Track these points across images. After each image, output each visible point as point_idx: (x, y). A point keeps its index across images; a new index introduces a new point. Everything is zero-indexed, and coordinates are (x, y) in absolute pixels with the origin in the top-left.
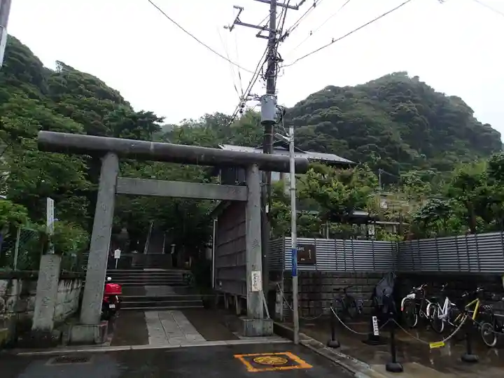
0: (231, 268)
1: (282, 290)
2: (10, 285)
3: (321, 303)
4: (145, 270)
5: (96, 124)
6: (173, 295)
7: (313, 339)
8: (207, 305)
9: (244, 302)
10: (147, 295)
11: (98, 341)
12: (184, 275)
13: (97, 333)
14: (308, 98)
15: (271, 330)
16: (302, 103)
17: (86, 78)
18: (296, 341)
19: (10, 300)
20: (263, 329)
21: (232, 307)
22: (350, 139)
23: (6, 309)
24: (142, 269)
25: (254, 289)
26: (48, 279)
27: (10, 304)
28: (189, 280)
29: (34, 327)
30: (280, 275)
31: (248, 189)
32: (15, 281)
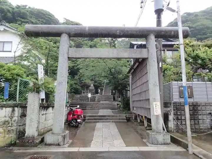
0: (140, 101)
1: (172, 113)
2: (13, 111)
3: (198, 121)
4: (101, 102)
5: (80, 42)
6: (112, 114)
7: (201, 149)
8: (128, 120)
9: (149, 120)
10: (99, 114)
11: (62, 144)
12: (118, 104)
13: (60, 139)
14: (174, 20)
15: (169, 141)
16: (172, 22)
17: (74, 23)
18: (190, 152)
19: (14, 119)
20: (164, 139)
21: (142, 122)
22: (198, 37)
23: (12, 124)
24: (100, 102)
25: (155, 114)
26: (32, 107)
27: (15, 121)
28: (120, 107)
29: (26, 135)
30: (171, 104)
31: (148, 50)
32: (16, 109)
